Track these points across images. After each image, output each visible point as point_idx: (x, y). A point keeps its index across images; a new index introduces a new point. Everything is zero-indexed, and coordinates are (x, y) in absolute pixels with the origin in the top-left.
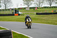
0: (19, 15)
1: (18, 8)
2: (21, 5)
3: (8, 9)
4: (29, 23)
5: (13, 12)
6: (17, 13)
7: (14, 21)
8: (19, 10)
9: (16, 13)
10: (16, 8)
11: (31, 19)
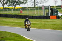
0: (58, 18)
1: (56, 7)
4: (28, 25)
6: (54, 14)
8: (58, 10)
9: (52, 14)
11: (30, 22)
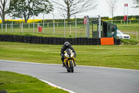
0: (118, 42)
1: (114, 18)
2: (126, 5)
3: (78, 20)
5: (93, 32)
6: (108, 34)
7: (98, 63)
8: (118, 25)
9: (105, 34)
10: (107, 18)
11: (73, 52)
